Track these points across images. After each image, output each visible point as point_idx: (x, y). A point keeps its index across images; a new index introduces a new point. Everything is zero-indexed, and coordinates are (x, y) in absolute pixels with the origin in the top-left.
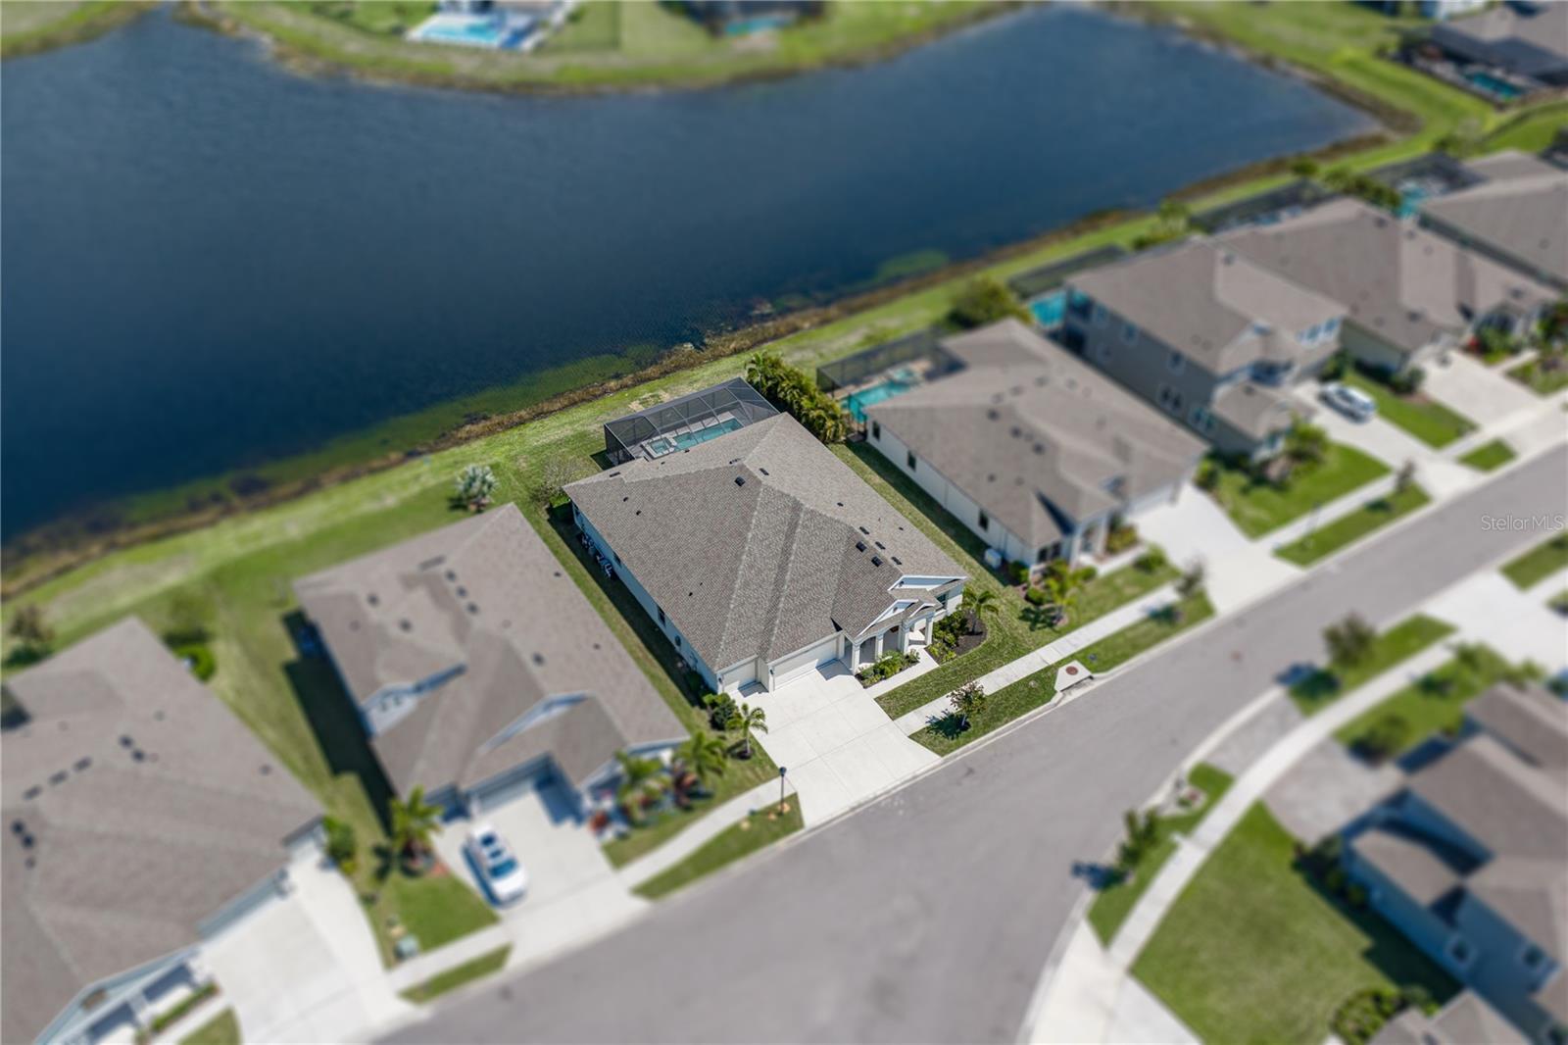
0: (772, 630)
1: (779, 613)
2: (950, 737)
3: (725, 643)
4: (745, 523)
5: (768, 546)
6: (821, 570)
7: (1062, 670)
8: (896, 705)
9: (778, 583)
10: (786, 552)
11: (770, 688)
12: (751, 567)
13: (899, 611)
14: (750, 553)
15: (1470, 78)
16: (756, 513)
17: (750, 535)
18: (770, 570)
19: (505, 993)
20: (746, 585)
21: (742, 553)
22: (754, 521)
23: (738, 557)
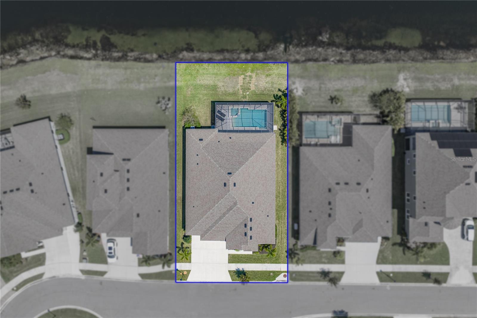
0: (207, 233)
1: (211, 230)
2: (238, 277)
3: (193, 230)
4: (218, 200)
5: (220, 210)
6: (231, 224)
7: (283, 274)
8: (232, 259)
9: (216, 222)
10: (224, 214)
12: (212, 214)
14: (214, 210)
16: (222, 200)
17: (216, 205)
18: (217, 217)
19: (101, 283)
20: (207, 218)
21: (211, 209)
22: (220, 202)
23: (210, 209)
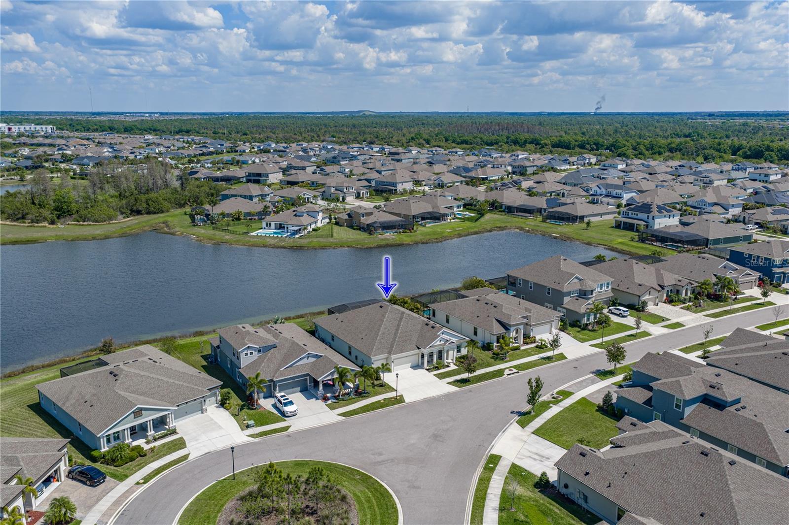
2: (463, 384)
3: (375, 349)
5: (392, 324)
7: (507, 370)
8: (441, 377)
9: (396, 334)
10: (399, 325)
11: (392, 371)
12: (385, 329)
13: (442, 342)
14: (385, 325)
15: (667, 245)
16: (387, 314)
17: (385, 320)
18: (393, 330)
19: (289, 436)
20: (383, 333)
21: (382, 325)
22: (386, 316)
23: (380, 326)
